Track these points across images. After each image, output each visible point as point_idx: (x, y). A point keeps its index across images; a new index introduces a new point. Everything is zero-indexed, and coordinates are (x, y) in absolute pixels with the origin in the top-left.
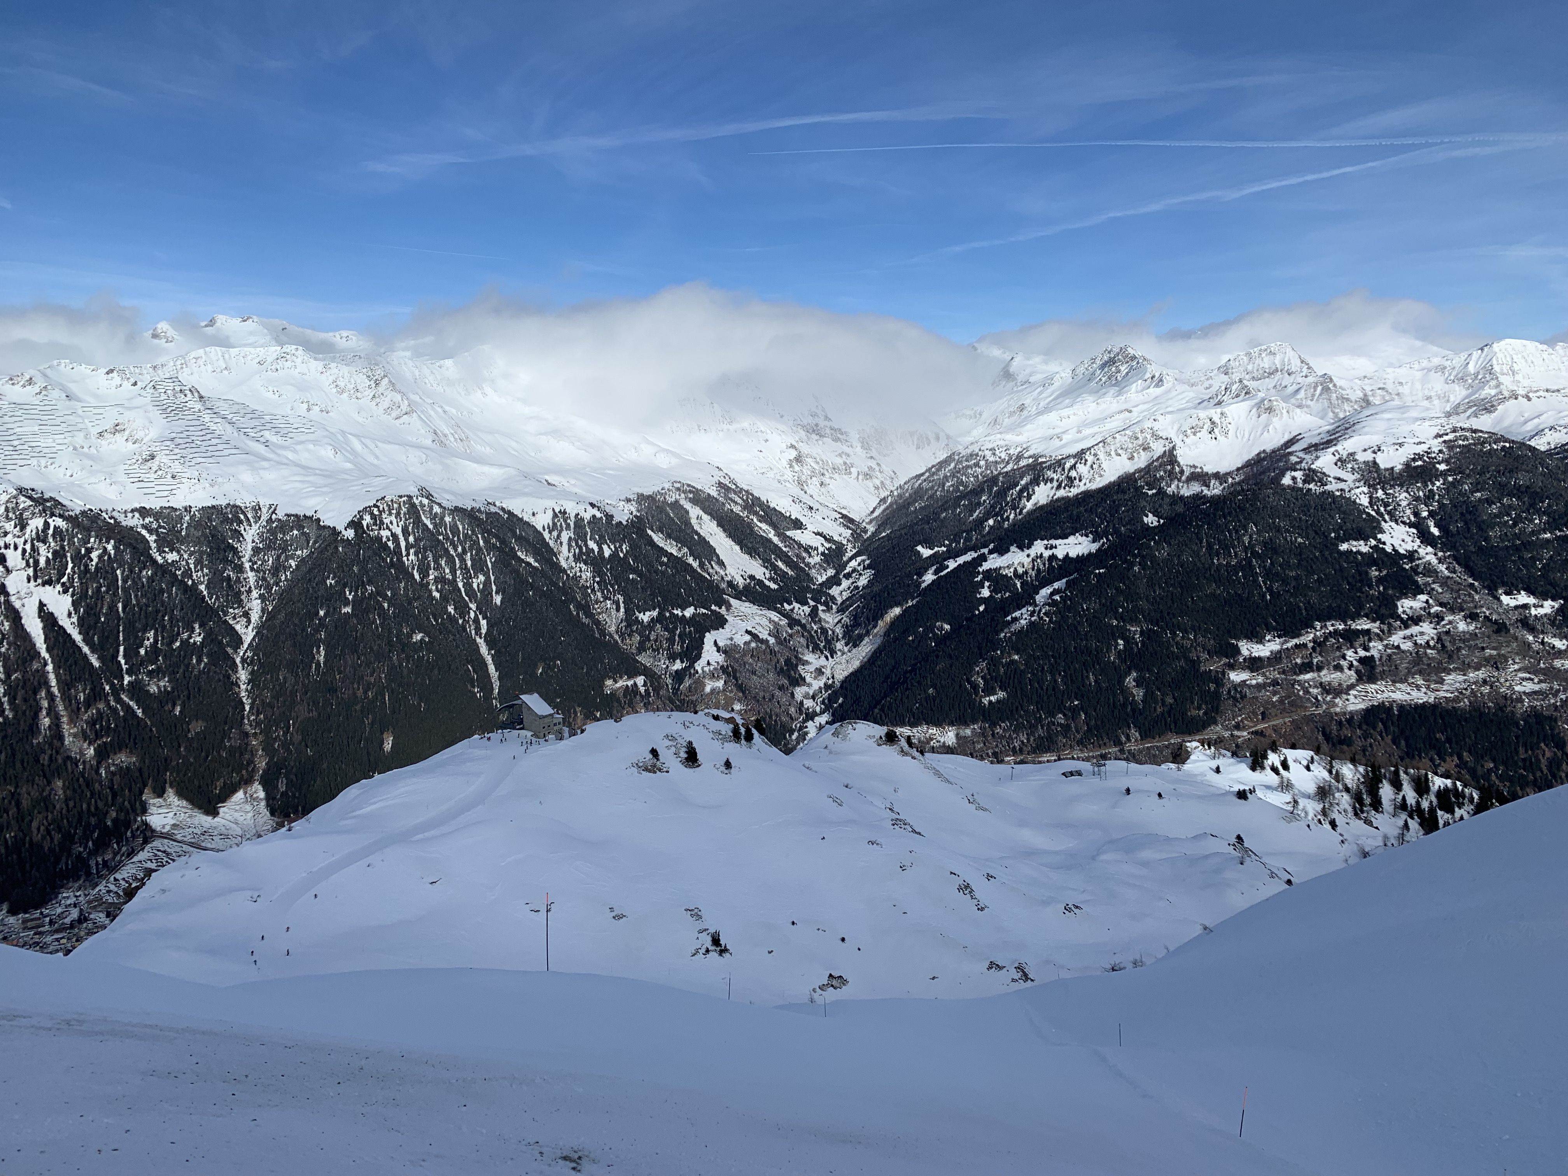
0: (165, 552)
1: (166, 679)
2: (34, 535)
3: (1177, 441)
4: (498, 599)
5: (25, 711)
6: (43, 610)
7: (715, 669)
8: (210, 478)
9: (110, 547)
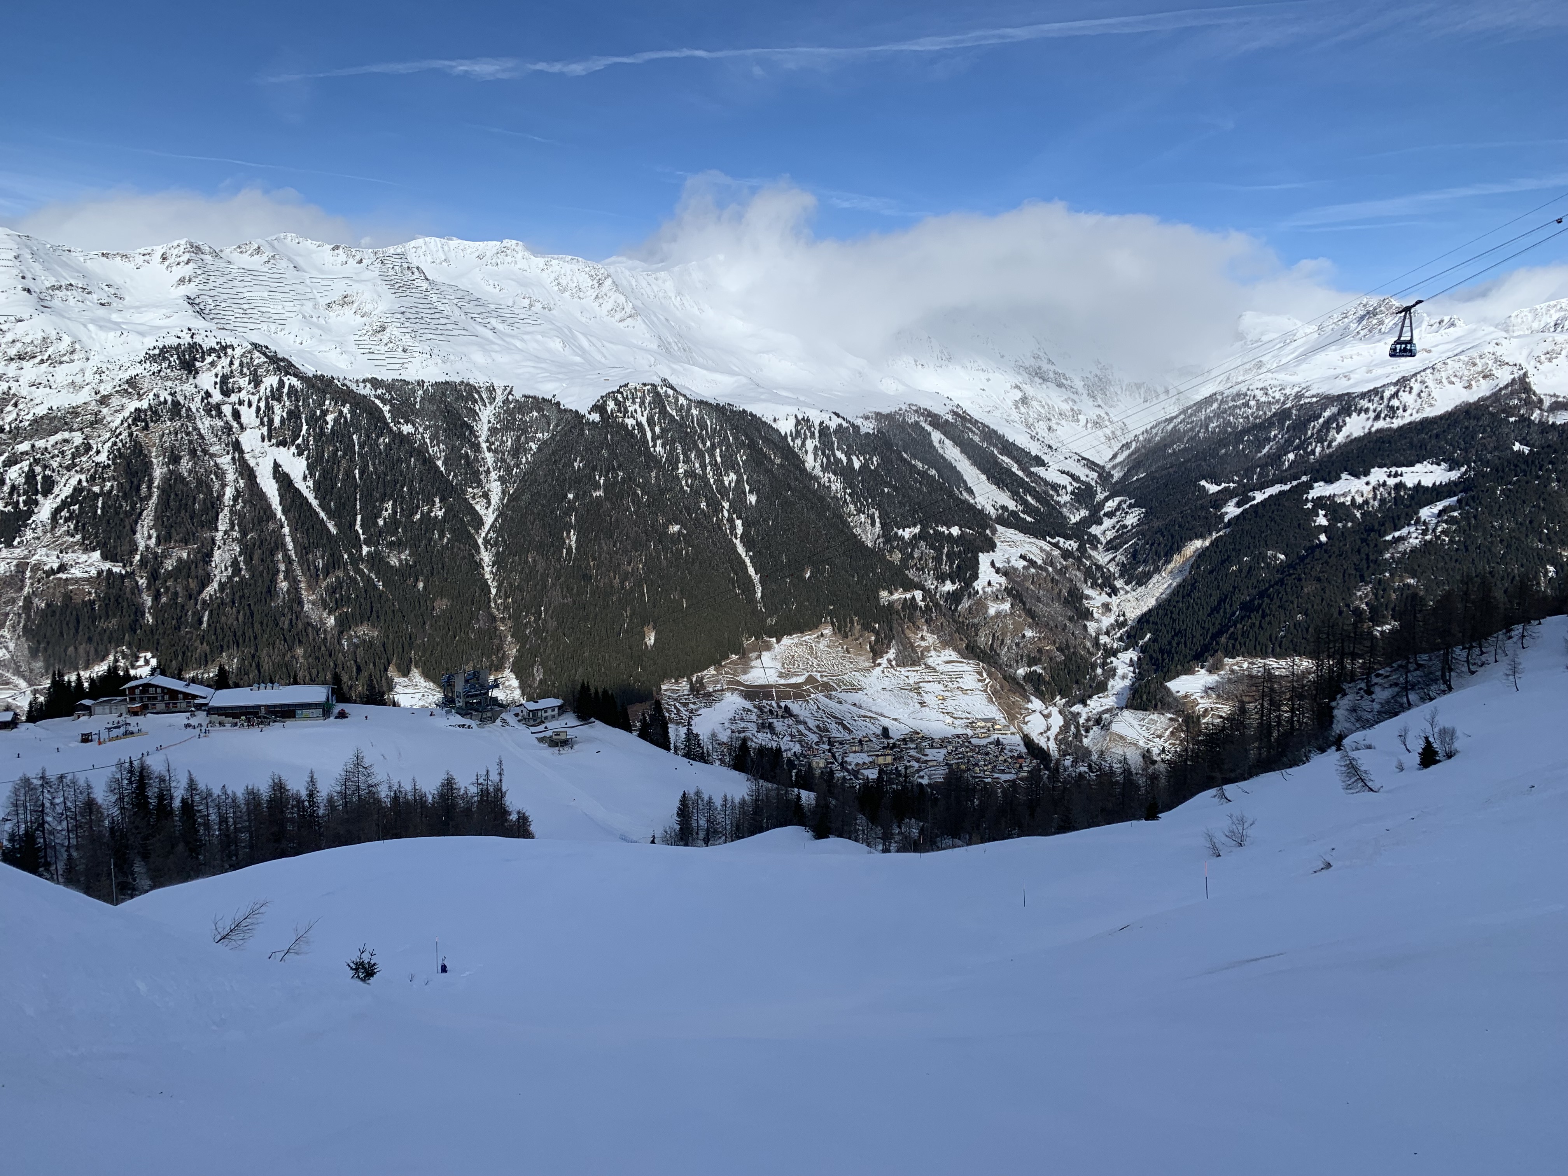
0: (400, 423)
1: (407, 552)
2: (269, 393)
3: (1529, 367)
4: (752, 499)
5: (263, 571)
6: (278, 472)
7: (998, 590)
8: (442, 354)
9: (345, 410)
